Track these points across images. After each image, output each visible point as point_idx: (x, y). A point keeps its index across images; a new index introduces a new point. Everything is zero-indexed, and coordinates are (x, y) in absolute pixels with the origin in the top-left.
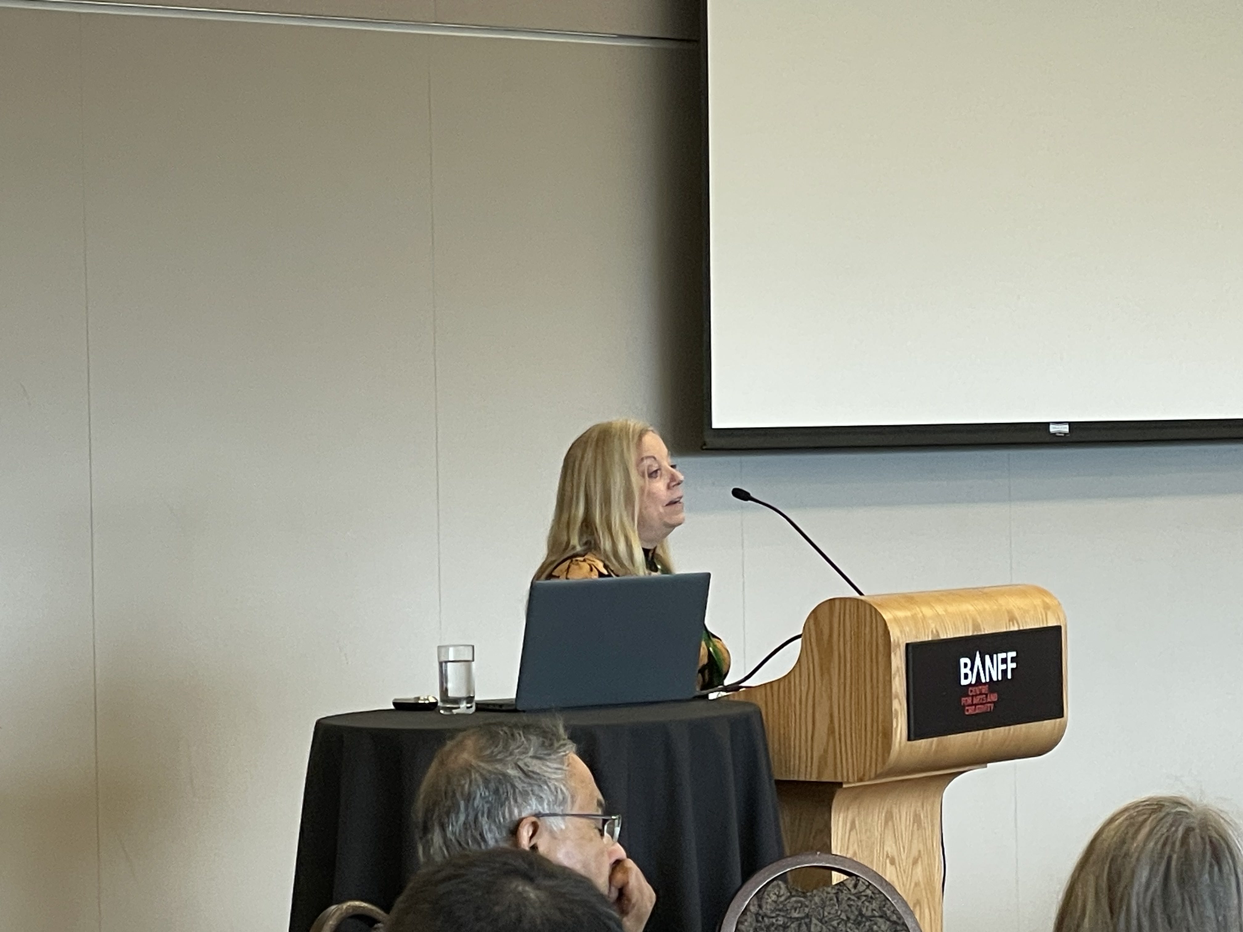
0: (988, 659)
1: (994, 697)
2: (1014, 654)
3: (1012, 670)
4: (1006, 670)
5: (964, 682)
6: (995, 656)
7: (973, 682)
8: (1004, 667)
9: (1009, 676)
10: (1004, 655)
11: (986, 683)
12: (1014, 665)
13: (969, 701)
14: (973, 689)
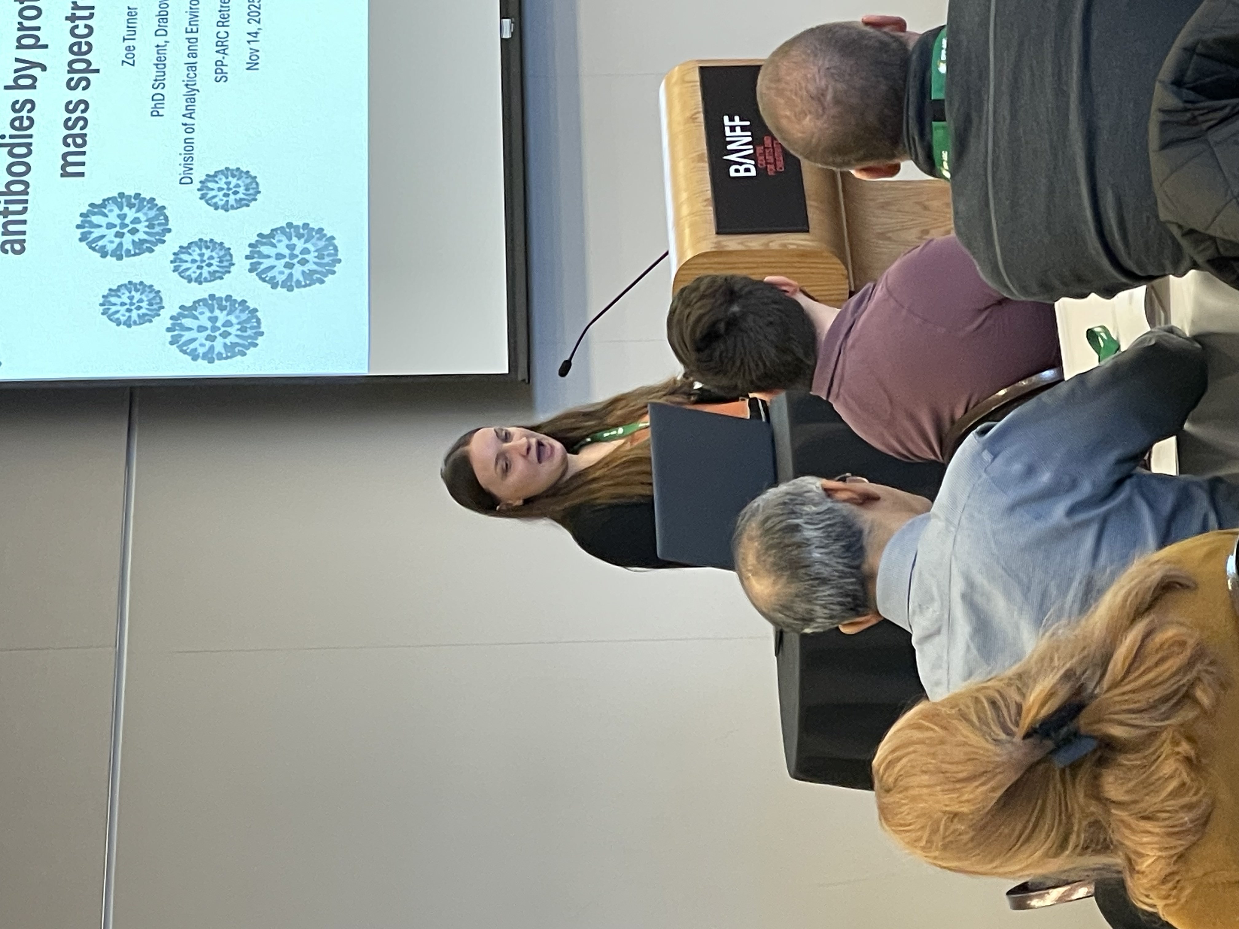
0: (730, 147)
2: (726, 118)
3: (741, 120)
4: (741, 126)
5: (753, 173)
6: (728, 139)
7: (753, 162)
8: (738, 129)
9: (748, 123)
10: (727, 130)
11: (754, 148)
12: (737, 118)
13: (771, 166)
14: (760, 162)
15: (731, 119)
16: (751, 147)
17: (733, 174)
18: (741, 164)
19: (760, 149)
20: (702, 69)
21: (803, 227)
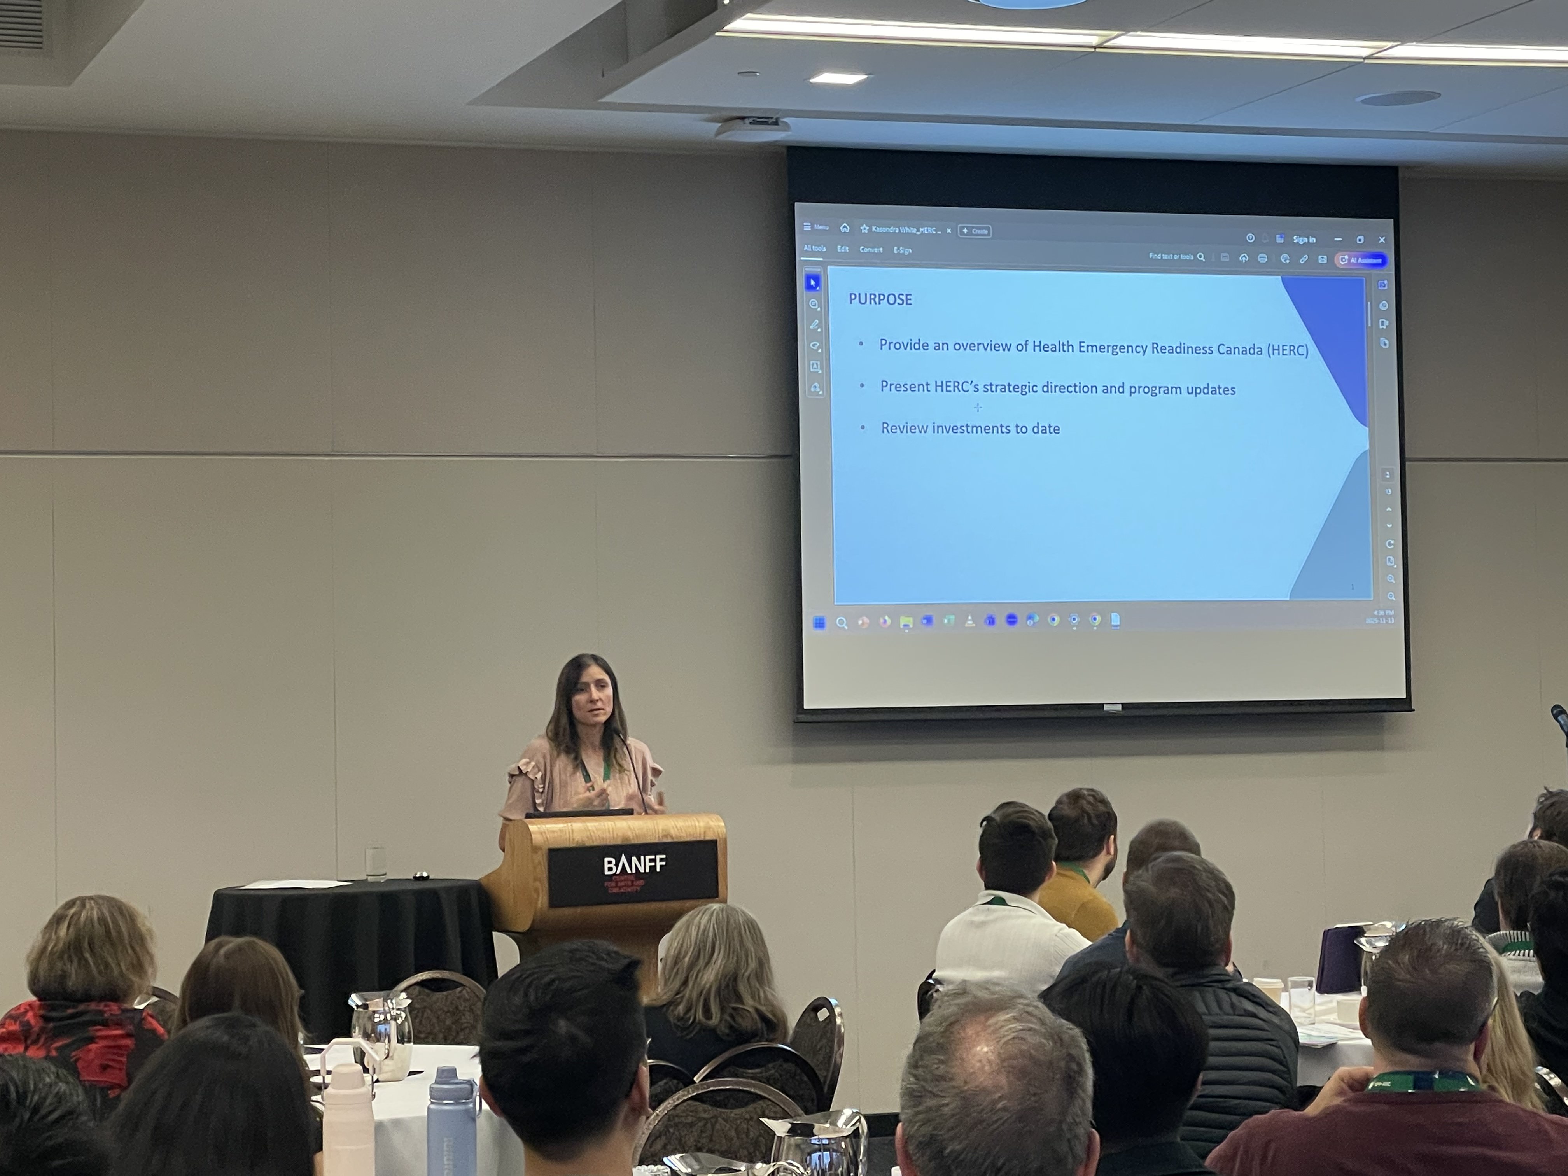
0: (634, 859)
1: (641, 882)
2: (664, 856)
3: (661, 866)
4: (655, 866)
5: (607, 872)
6: (642, 858)
7: (618, 872)
8: (653, 864)
9: (658, 870)
10: (653, 857)
11: (632, 874)
12: (664, 863)
13: (613, 884)
14: (618, 877)
15: (661, 860)
16: (634, 871)
17: (606, 860)
18: (617, 865)
19: (632, 878)
20: (714, 843)
21: (554, 903)
